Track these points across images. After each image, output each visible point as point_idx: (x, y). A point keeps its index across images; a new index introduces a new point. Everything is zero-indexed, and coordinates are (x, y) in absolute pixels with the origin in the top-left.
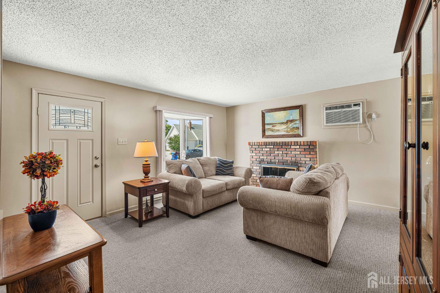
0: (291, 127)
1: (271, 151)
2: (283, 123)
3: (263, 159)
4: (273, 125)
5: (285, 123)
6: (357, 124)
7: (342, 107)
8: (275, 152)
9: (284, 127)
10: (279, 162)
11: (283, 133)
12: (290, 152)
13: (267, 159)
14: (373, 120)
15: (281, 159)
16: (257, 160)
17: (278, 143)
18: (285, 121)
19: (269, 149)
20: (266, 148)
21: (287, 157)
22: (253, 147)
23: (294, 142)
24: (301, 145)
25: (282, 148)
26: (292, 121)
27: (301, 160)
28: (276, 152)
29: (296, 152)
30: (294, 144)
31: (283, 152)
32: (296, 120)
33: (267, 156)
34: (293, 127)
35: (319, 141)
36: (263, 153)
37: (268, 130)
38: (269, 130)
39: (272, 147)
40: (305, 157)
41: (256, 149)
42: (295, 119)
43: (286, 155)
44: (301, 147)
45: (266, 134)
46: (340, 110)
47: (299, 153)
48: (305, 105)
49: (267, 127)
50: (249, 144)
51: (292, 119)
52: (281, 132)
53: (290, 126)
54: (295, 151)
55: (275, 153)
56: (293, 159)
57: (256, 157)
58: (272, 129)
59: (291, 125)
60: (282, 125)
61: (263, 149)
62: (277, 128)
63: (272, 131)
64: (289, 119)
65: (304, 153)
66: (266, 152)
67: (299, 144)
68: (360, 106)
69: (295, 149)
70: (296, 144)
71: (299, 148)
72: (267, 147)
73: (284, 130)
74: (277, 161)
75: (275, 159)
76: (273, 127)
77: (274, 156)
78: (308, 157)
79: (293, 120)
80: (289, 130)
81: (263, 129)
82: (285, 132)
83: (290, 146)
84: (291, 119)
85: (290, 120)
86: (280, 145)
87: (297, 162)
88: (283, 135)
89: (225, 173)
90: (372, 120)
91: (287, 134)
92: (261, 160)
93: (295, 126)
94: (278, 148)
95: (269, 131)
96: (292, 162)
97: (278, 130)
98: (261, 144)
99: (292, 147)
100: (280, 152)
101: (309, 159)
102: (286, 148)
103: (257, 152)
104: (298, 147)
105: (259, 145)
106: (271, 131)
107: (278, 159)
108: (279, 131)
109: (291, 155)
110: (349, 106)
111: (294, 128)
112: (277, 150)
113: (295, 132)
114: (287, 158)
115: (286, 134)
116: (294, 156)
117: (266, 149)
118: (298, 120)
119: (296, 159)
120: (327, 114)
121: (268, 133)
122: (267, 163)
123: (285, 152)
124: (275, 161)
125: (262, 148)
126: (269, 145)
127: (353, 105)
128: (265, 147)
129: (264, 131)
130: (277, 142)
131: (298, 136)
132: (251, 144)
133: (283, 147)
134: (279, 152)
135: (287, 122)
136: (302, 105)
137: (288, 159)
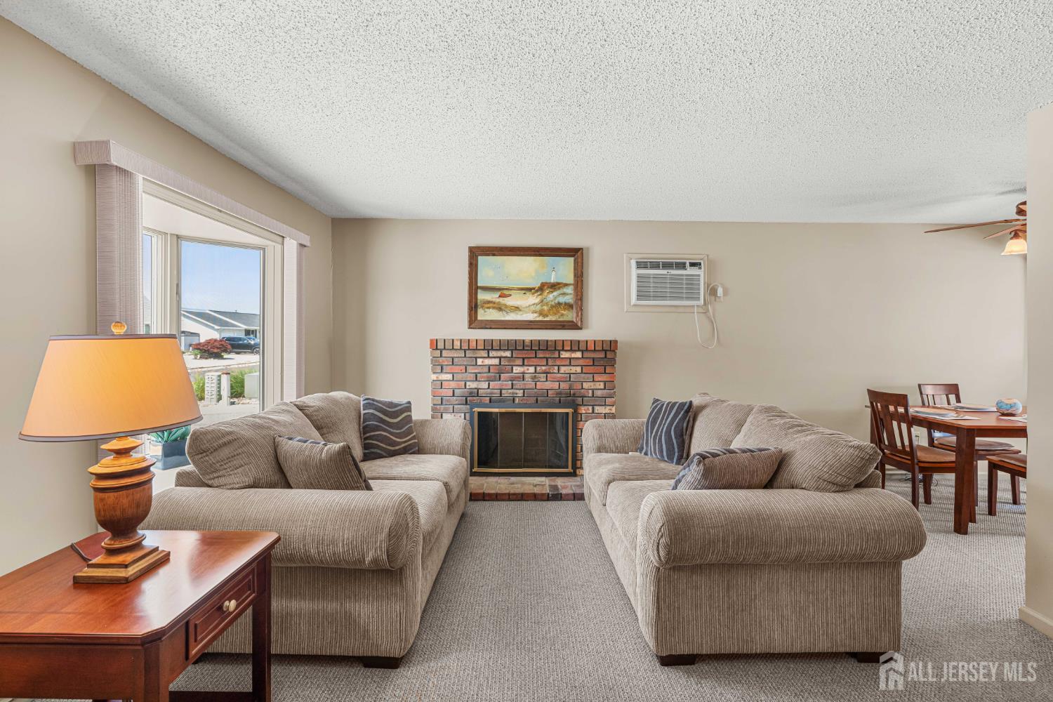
0: (552, 301)
1: (504, 368)
2: (530, 290)
3: (478, 389)
4: (503, 292)
5: (537, 291)
6: (693, 306)
8: (514, 368)
9: (533, 299)
10: (524, 396)
11: (530, 317)
12: (556, 368)
13: (489, 388)
14: (717, 299)
15: (530, 387)
16: (457, 392)
17: (527, 343)
18: (537, 285)
19: (496, 361)
20: (488, 357)
21: (547, 381)
22: (445, 353)
23: (571, 341)
24: (587, 350)
25: (536, 357)
26: (554, 286)
27: (582, 388)
28: (517, 370)
29: (572, 368)
30: (569, 348)
31: (538, 368)
32: (566, 285)
33: (489, 380)
34: (556, 301)
36: (476, 371)
37: (488, 305)
38: (491, 305)
39: (508, 354)
40: (593, 381)
41: (455, 360)
42: (564, 282)
43: (545, 375)
44: (586, 355)
45: (479, 318)
46: (664, 272)
47: (579, 369)
48: (588, 249)
49: (482, 296)
50: (434, 345)
51: (555, 281)
52: (527, 313)
53: (548, 299)
54: (570, 365)
55: (514, 371)
56: (564, 386)
57: (453, 384)
58: (499, 303)
59: (551, 297)
60: (528, 294)
61: (480, 361)
62: (514, 300)
63: (500, 309)
64: (548, 281)
65: (592, 369)
66: (486, 369)
67: (583, 347)
68: (700, 268)
69: (570, 359)
70: (575, 346)
71: (580, 357)
72: (492, 354)
73: (533, 308)
74: (520, 393)
75: (512, 388)
76: (501, 299)
77: (512, 379)
78: (600, 379)
79: (559, 284)
80: (545, 308)
81: (470, 302)
82: (536, 315)
83: (557, 352)
84: (552, 281)
85: (550, 283)
86: (531, 349)
87: (574, 394)
88: (531, 321)
89: (397, 448)
90: (715, 300)
91: (541, 318)
92: (471, 393)
93: (562, 300)
94: (524, 359)
95: (489, 308)
96: (560, 393)
97: (517, 308)
98: (473, 345)
99: (565, 355)
100: (528, 369)
101: (602, 386)
102: (547, 359)
103: (456, 369)
104: (579, 355)
105: (468, 348)
106: (494, 308)
107: (521, 387)
108: (520, 310)
109: (559, 375)
110: (682, 266)
111: (559, 304)
112: (519, 362)
113: (562, 315)
114: (548, 385)
115: (538, 319)
116: (567, 377)
117: (488, 362)
118: (570, 284)
119: (570, 386)
120: (639, 276)
121: (483, 315)
122: (490, 399)
123: (544, 368)
124: (513, 393)
125: (476, 358)
126: (500, 349)
127: (688, 264)
128: (484, 354)
129: (473, 307)
130: (524, 341)
131: (573, 326)
132: (441, 346)
133: (540, 355)
134: (526, 368)
135: (541, 289)
136: (582, 249)
137: (551, 386)
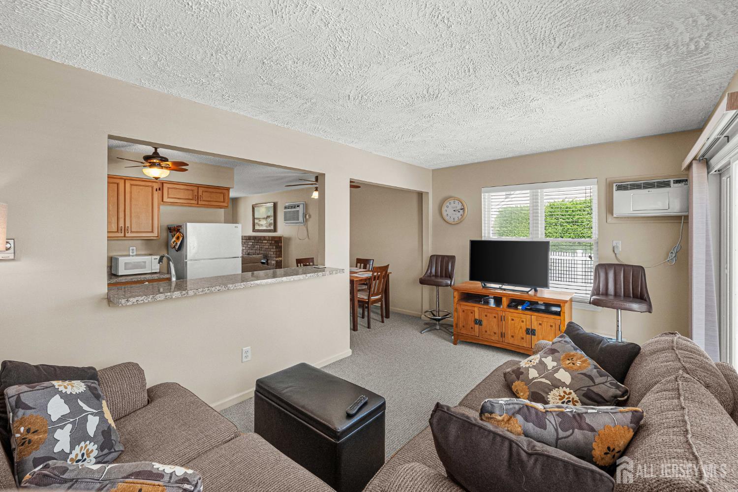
4: (259, 220)
7: (292, 207)
11: (264, 228)
18: (266, 217)
34: (269, 222)
35: (284, 236)
45: (255, 229)
49: (256, 221)
58: (258, 223)
60: (264, 220)
80: (267, 225)
81: (253, 223)
98: (252, 237)
108: (263, 226)
109: (264, 249)
126: (256, 239)
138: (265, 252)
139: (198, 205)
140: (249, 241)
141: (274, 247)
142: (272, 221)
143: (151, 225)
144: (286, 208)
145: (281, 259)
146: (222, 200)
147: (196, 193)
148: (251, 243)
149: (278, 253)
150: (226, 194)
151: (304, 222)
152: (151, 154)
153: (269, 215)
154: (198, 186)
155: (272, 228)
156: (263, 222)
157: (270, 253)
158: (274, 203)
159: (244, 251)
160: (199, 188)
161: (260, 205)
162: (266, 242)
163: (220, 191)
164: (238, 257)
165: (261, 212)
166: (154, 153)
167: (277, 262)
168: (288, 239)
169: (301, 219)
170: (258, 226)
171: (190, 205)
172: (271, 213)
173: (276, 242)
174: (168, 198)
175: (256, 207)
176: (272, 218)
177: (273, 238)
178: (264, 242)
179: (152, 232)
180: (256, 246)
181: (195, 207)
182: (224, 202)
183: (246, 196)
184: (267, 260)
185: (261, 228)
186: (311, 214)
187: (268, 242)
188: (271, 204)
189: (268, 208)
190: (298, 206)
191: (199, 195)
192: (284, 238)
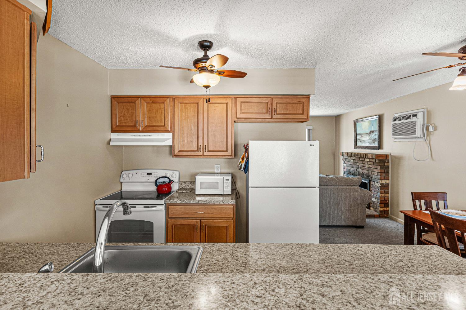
1: (355, 163)
2: (367, 134)
3: (350, 170)
4: (361, 135)
5: (369, 134)
7: (404, 118)
11: (367, 144)
12: (365, 165)
13: (352, 170)
15: (360, 171)
18: (369, 132)
21: (363, 169)
22: (344, 157)
26: (373, 132)
27: (371, 174)
33: (352, 167)
35: (392, 154)
38: (359, 140)
39: (354, 158)
40: (374, 171)
41: (346, 159)
42: (375, 130)
43: (363, 167)
45: (357, 145)
49: (358, 137)
53: (372, 137)
54: (368, 164)
58: (361, 140)
60: (367, 136)
62: (364, 138)
64: (371, 130)
66: (351, 163)
68: (417, 117)
73: (368, 141)
76: (361, 138)
77: (356, 168)
80: (371, 141)
81: (355, 139)
82: (369, 144)
83: (364, 159)
86: (359, 157)
87: (369, 176)
88: (367, 146)
93: (375, 137)
96: (366, 175)
100: (359, 164)
103: (347, 163)
105: (347, 155)
108: (365, 142)
109: (366, 168)
110: (409, 117)
111: (374, 139)
116: (368, 169)
118: (377, 130)
119: (369, 172)
122: (352, 174)
123: (363, 164)
124: (356, 173)
129: (356, 141)
132: (342, 155)
133: (360, 159)
137: (364, 172)
138: (367, 172)
139: (272, 120)
140: (350, 158)
141: (379, 167)
142: (377, 137)
143: (225, 144)
144: (395, 119)
145: (387, 181)
146: (300, 112)
147: (269, 106)
148: (352, 161)
149: (384, 175)
150: (306, 104)
151: (424, 136)
152: (202, 57)
153: (373, 130)
154: (272, 97)
155: (376, 144)
156: (366, 138)
157: (373, 173)
158: (379, 115)
159: (346, 167)
160: (274, 99)
161: (361, 120)
162: (368, 160)
163: (297, 100)
164: (315, 187)
165: (364, 127)
166: (204, 56)
167: (382, 185)
168: (398, 159)
169: (419, 132)
170: (360, 142)
171: (263, 120)
172: (376, 127)
173: (380, 161)
174: (242, 113)
175: (358, 122)
176: (377, 133)
177: (377, 156)
178: (366, 160)
179: (227, 151)
180: (357, 164)
181: (269, 122)
182: (302, 114)
183: (348, 111)
184: (370, 181)
185: (363, 145)
186: (437, 125)
187: (371, 160)
188: (375, 117)
189: (371, 123)
190: (414, 116)
191: (273, 107)
192: (391, 156)
